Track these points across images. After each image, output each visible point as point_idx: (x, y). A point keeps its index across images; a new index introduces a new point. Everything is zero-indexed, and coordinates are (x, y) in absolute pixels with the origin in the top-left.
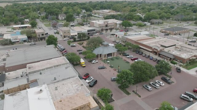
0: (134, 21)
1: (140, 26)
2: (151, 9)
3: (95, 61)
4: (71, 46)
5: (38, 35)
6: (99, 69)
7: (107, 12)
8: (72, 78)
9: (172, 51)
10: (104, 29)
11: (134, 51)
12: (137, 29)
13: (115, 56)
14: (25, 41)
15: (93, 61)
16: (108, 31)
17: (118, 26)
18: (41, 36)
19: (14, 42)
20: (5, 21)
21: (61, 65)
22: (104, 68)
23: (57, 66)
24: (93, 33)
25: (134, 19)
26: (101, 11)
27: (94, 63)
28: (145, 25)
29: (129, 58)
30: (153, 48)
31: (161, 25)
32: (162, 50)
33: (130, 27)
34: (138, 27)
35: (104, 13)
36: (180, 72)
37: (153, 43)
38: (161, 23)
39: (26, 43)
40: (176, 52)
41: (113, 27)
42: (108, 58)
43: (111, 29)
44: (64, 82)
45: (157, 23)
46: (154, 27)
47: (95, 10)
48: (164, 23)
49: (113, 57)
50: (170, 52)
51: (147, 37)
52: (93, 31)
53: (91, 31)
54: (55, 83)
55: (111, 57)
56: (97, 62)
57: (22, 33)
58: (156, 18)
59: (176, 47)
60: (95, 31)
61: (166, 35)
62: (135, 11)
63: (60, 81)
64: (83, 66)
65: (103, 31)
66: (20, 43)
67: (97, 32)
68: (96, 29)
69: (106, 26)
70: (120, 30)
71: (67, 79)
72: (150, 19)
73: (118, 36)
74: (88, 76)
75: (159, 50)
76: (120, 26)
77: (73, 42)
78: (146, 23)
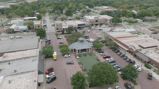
0: (126, 17)
1: (131, 22)
2: (148, 7)
3: (67, 55)
4: (57, 38)
5: (34, 26)
6: (67, 64)
7: (106, 9)
8: (31, 72)
9: (150, 53)
10: (94, 24)
11: (111, 48)
12: (127, 25)
13: (89, 52)
14: (24, 31)
15: (65, 55)
16: (98, 25)
17: (108, 21)
18: (37, 28)
19: (16, 31)
20: (21, 14)
21: (30, 58)
22: (71, 64)
23: (27, 58)
24: (83, 27)
25: (127, 16)
26: (100, 7)
27: (66, 57)
28: (137, 22)
29: (102, 55)
30: (129, 48)
31: (154, 22)
32: (139, 51)
33: (120, 23)
34: (129, 23)
35: (103, 9)
36: (151, 79)
37: (132, 42)
38: (154, 21)
39: (25, 33)
40: (154, 54)
41: (103, 22)
42: (82, 53)
43: (101, 24)
44: (22, 76)
45: (149, 20)
46: (144, 24)
47: (97, 6)
48: (158, 21)
49: (87, 52)
50: (147, 54)
51: (130, 35)
52: (83, 25)
53: (81, 25)
54: (13, 75)
55: (85, 53)
56: (69, 57)
57: (25, 24)
58: (149, 15)
59: (156, 49)
60: (84, 25)
61: (153, 33)
62: (132, 8)
63: (19, 74)
64: (54, 59)
65: (93, 25)
66: (21, 33)
67: (86, 27)
68: (86, 24)
69: (97, 21)
70: (109, 26)
71: (26, 72)
72: (144, 16)
73: (104, 32)
74: (52, 70)
75: (134, 50)
76: (110, 22)
77: (61, 34)
78: (138, 19)
